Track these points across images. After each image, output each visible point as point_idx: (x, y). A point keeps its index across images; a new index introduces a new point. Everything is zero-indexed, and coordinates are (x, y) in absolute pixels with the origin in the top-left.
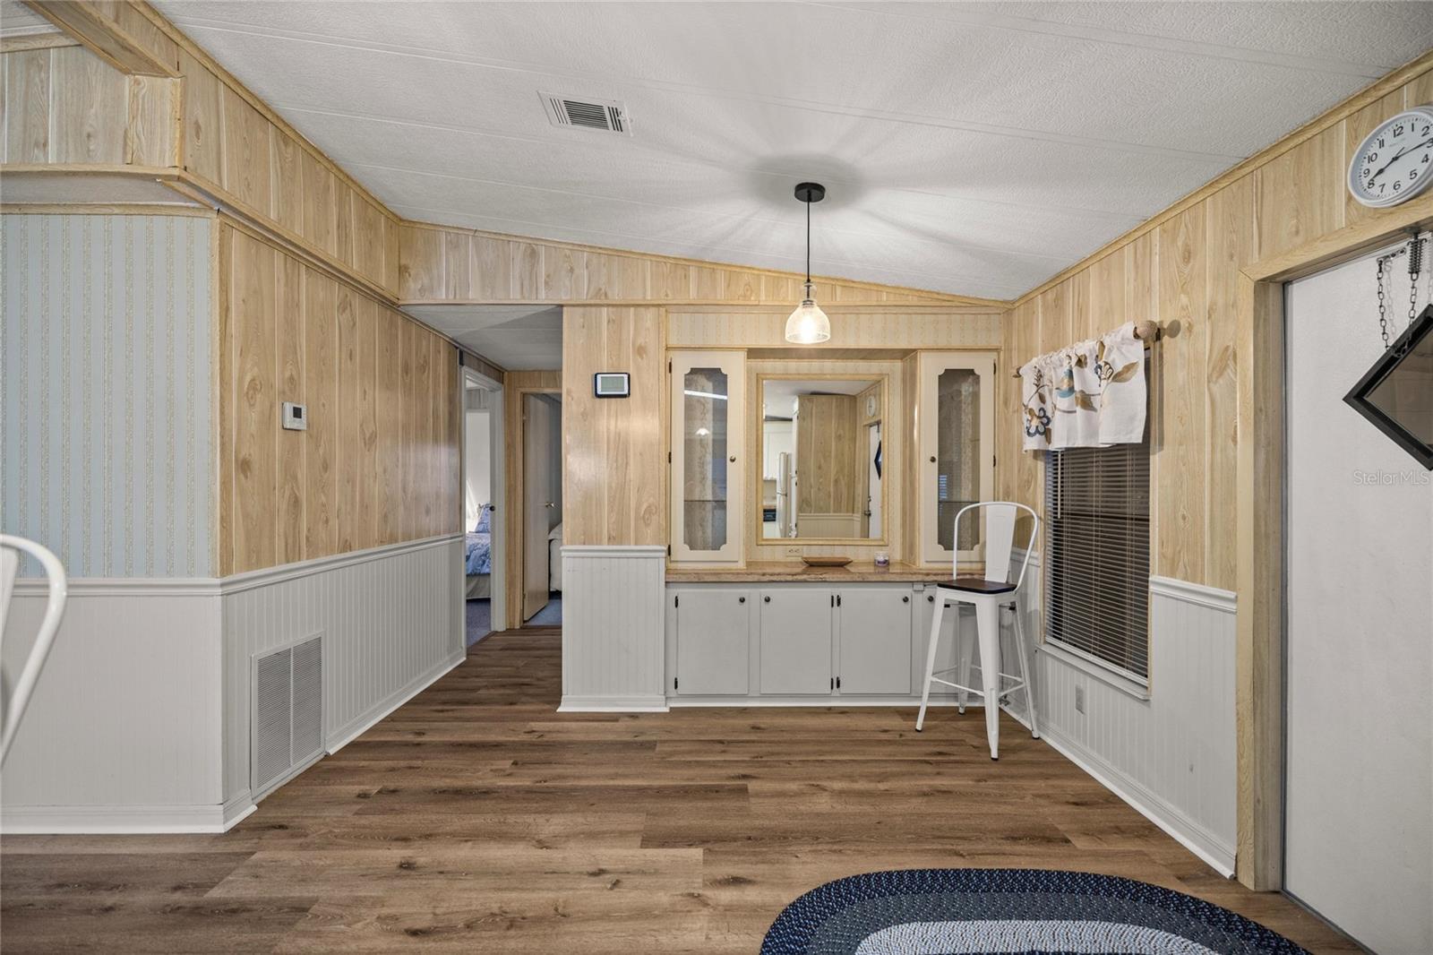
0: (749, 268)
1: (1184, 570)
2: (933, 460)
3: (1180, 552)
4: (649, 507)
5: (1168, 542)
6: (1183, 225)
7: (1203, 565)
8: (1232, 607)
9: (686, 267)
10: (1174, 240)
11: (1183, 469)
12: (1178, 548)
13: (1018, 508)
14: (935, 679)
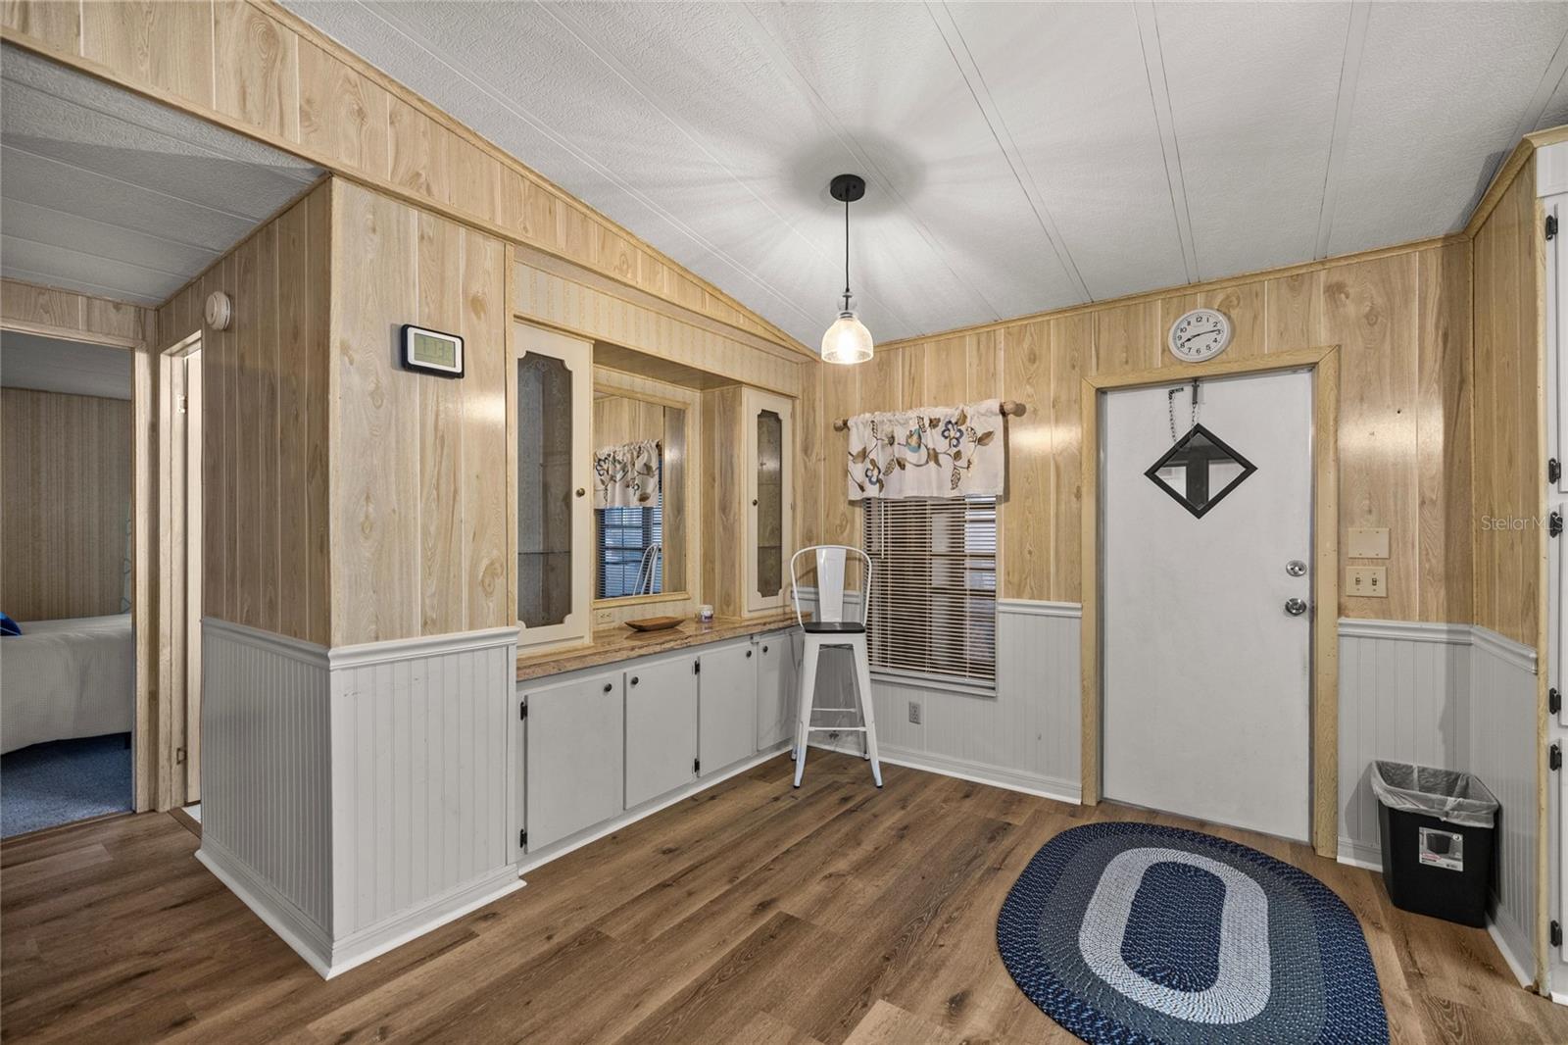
0: (628, 233)
1: (1030, 591)
2: (755, 503)
3: (1026, 579)
4: (492, 564)
5: (1013, 572)
6: (1028, 334)
7: (1049, 588)
8: (1079, 614)
9: (552, 198)
10: (1020, 342)
11: (1030, 516)
12: (1024, 576)
13: (847, 550)
14: (813, 729)
